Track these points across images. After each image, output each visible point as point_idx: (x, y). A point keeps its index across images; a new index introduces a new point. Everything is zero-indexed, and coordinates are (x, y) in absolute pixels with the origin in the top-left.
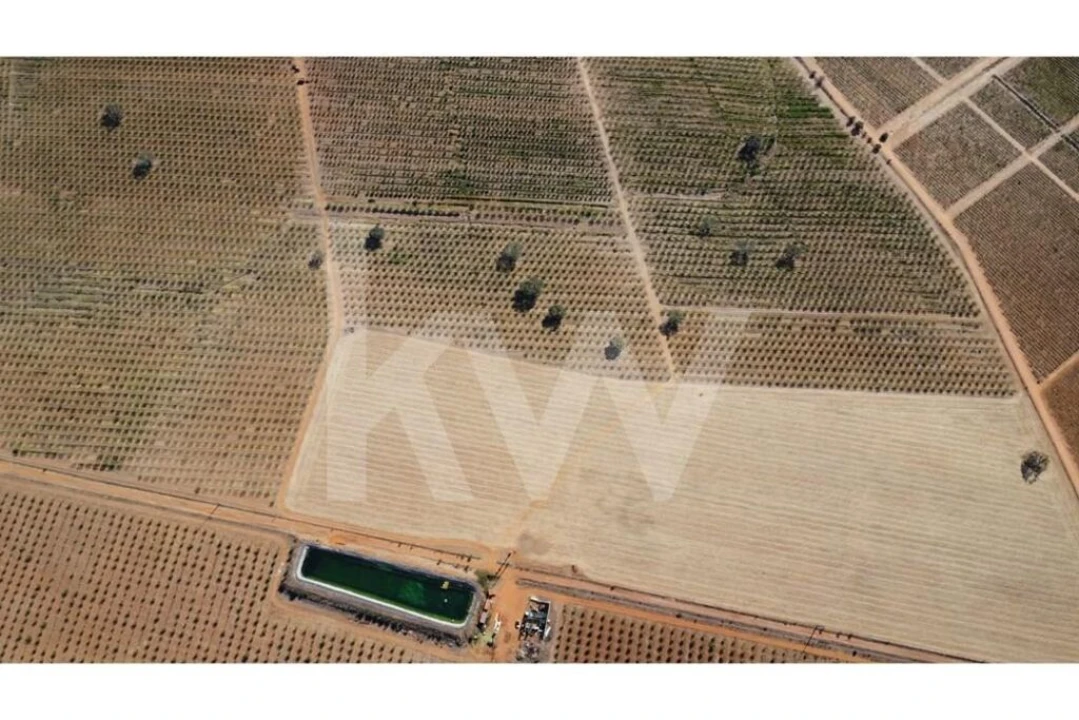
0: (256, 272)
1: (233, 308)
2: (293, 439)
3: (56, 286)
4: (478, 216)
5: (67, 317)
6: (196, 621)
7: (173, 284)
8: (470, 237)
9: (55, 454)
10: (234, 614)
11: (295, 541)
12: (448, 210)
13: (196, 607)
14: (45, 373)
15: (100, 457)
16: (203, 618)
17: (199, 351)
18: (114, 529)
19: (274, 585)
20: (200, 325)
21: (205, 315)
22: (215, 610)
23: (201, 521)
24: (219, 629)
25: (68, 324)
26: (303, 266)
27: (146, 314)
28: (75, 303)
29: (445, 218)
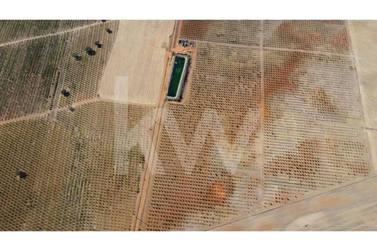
0: (74, 127)
1: (87, 132)
2: (134, 106)
3: (72, 196)
4: (61, 67)
5: (85, 188)
6: (190, 122)
7: (75, 154)
8: (68, 68)
9: (139, 178)
10: (188, 112)
11: (166, 100)
12: (57, 75)
13: (187, 122)
14: (108, 190)
15: (140, 162)
16: (189, 120)
17: (102, 139)
18: (164, 152)
19: (178, 103)
20: (93, 141)
21: (89, 140)
22: (186, 117)
23: (161, 126)
24: (192, 115)
25: (88, 187)
26: (73, 113)
27: (87, 160)
28: (80, 187)
29: (60, 76)
